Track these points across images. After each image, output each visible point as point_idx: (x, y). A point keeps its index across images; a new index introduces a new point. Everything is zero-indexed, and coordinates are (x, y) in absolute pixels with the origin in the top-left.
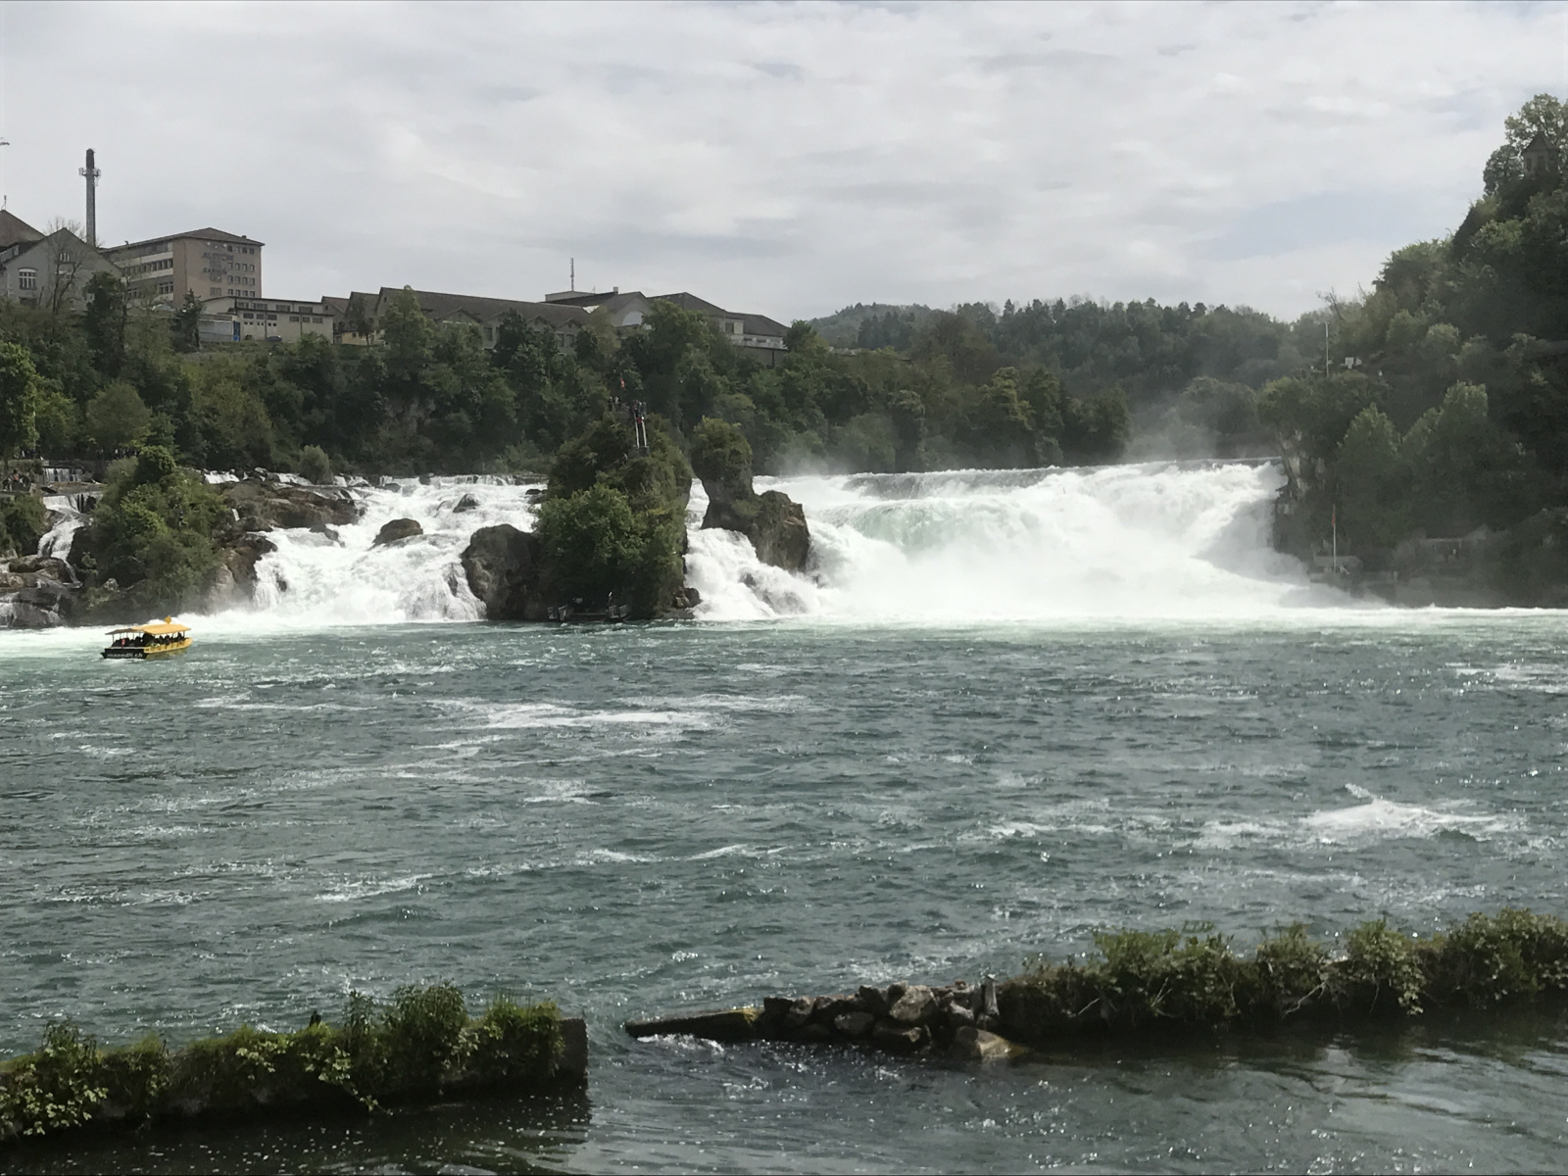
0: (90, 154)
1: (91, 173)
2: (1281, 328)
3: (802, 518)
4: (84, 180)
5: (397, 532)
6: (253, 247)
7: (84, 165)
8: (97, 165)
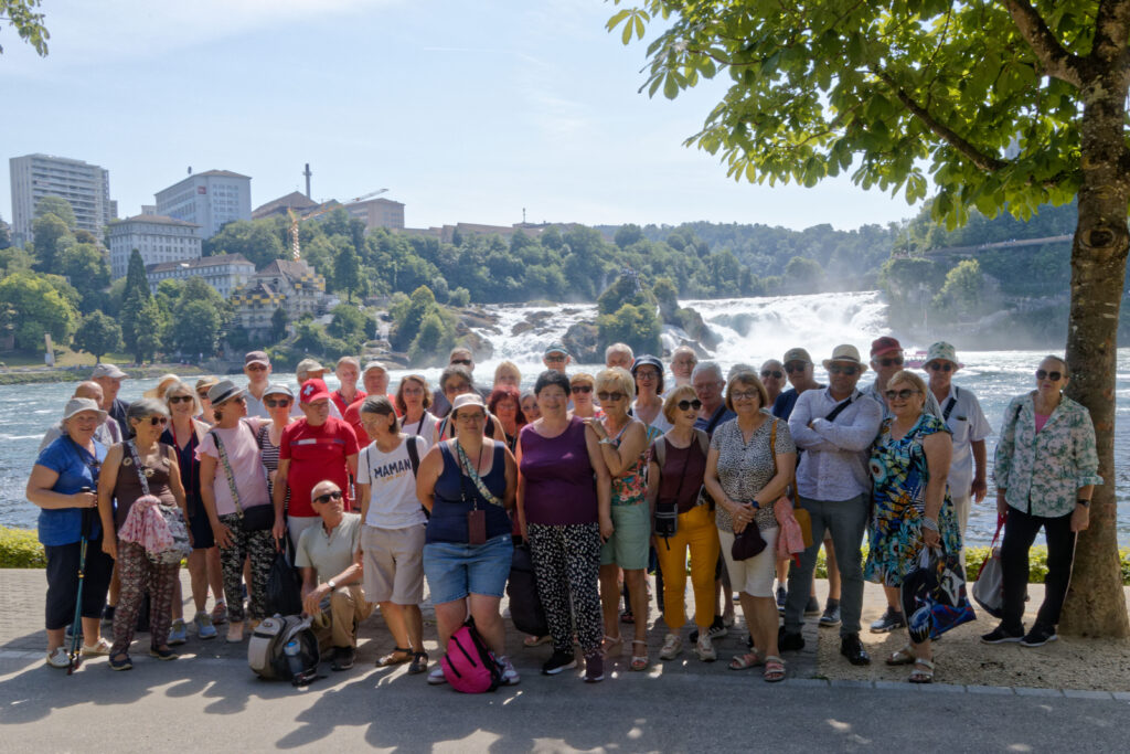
0: (307, 166)
1: (308, 174)
2: (798, 233)
4: (304, 177)
6: (402, 206)
7: (304, 169)
8: (311, 170)
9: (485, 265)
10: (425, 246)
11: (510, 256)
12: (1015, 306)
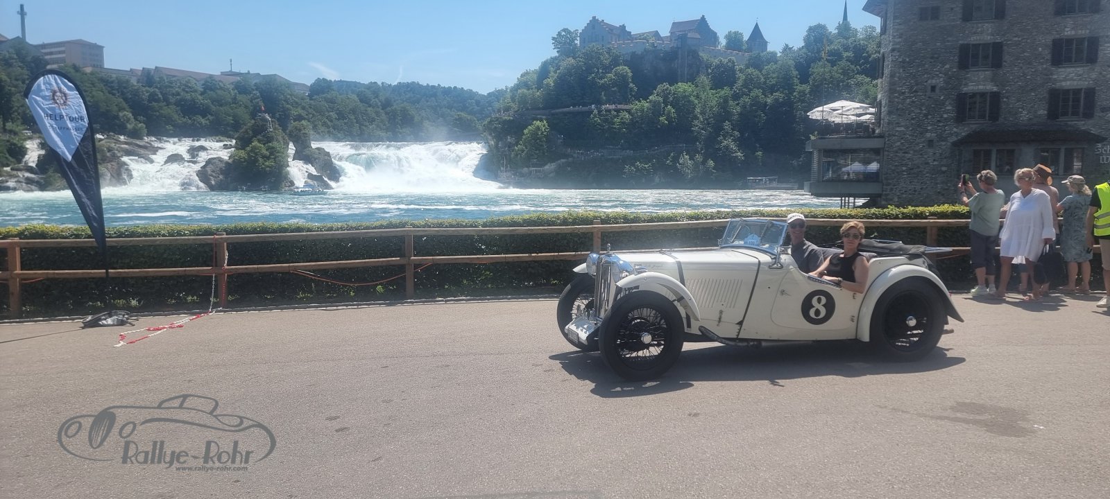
1: (22, 13)
2: (483, 96)
3: (330, 157)
5: (175, 158)
6: (101, 48)
9: (175, 104)
10: (115, 85)
11: (200, 97)
12: (572, 156)
